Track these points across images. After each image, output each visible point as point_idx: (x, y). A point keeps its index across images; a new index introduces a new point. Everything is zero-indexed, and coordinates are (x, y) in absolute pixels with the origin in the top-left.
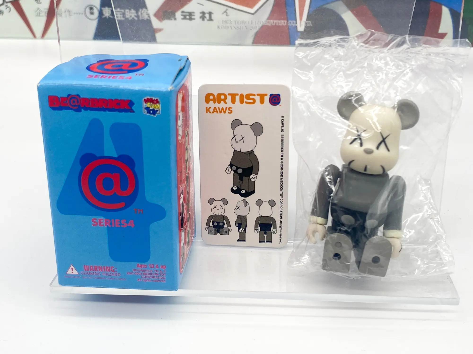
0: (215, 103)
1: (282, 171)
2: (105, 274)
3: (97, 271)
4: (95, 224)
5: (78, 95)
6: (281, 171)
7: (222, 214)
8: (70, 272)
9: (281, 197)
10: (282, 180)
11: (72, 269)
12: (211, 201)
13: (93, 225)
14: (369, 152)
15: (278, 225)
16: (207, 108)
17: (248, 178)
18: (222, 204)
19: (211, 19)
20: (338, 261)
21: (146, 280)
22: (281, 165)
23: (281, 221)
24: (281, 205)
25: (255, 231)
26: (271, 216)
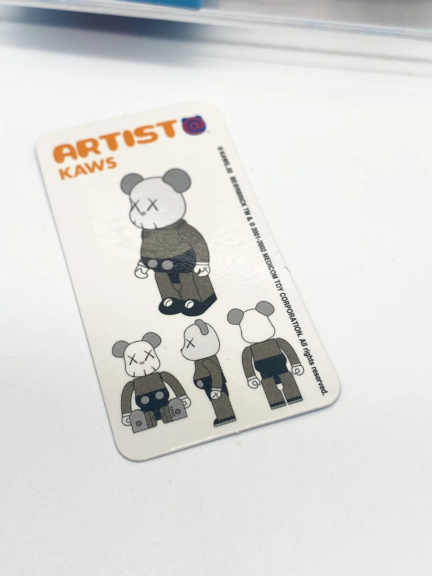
0: (75, 157)
1: (260, 239)
6: (258, 240)
7: (155, 371)
9: (278, 290)
10: (268, 256)
12: (119, 349)
15: (299, 351)
16: (61, 171)
17: (191, 273)
22: (252, 229)
23: (302, 341)
24: (287, 306)
25: (250, 383)
26: (275, 337)
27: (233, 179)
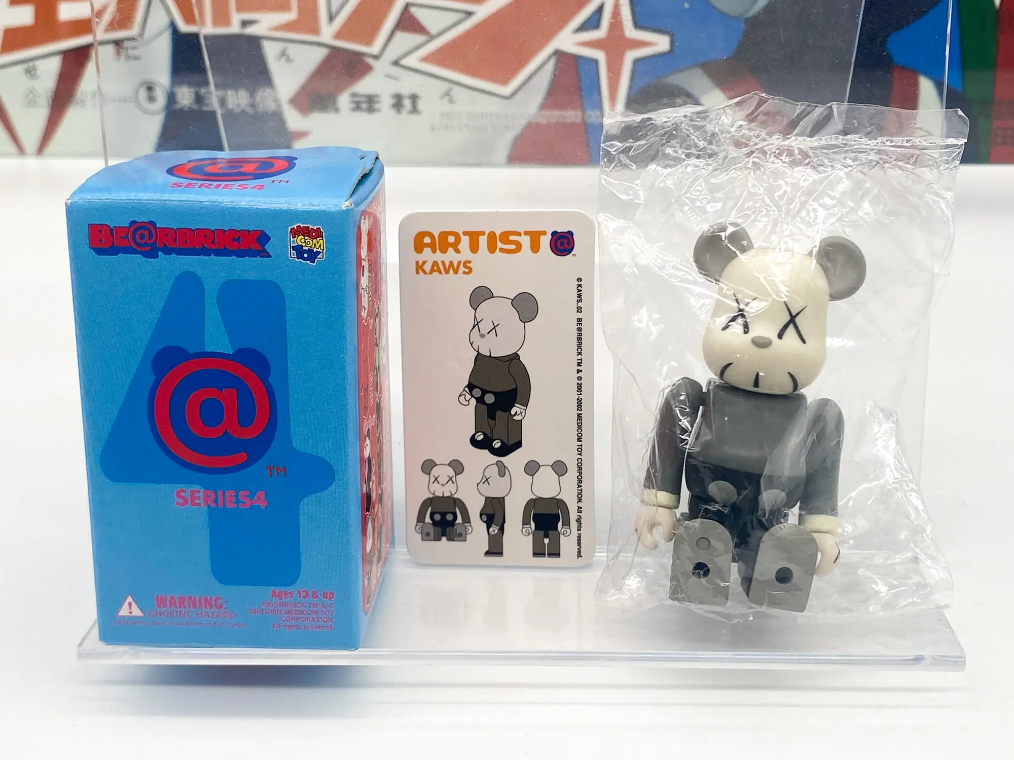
0: (434, 251)
1: (581, 396)
2: (201, 614)
3: (185, 607)
4: (181, 501)
5: (152, 223)
6: (579, 397)
7: (452, 495)
8: (124, 611)
9: (578, 454)
10: (581, 417)
11: (130, 604)
12: (428, 466)
13: (178, 504)
14: (761, 344)
15: (573, 515)
16: (417, 262)
17: (508, 413)
18: (451, 472)
19: (415, 110)
20: (703, 580)
21: (290, 627)
22: (578, 383)
23: (579, 508)
24: (579, 472)
25: (524, 530)
26: (558, 497)
27: (579, 320)
